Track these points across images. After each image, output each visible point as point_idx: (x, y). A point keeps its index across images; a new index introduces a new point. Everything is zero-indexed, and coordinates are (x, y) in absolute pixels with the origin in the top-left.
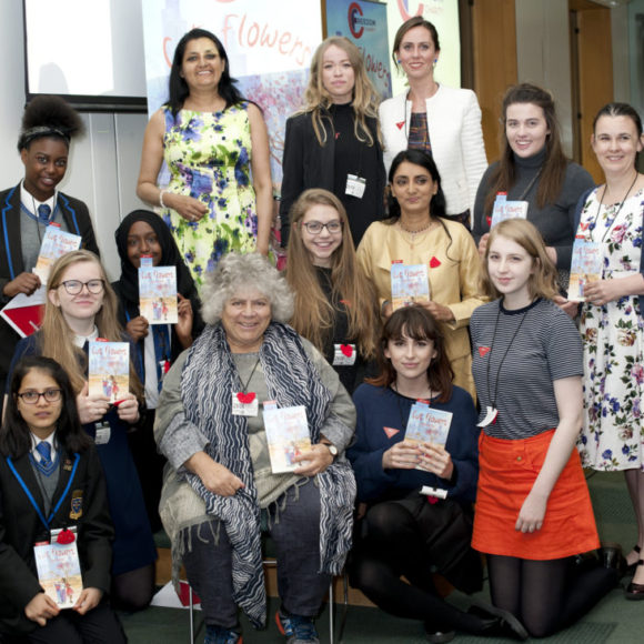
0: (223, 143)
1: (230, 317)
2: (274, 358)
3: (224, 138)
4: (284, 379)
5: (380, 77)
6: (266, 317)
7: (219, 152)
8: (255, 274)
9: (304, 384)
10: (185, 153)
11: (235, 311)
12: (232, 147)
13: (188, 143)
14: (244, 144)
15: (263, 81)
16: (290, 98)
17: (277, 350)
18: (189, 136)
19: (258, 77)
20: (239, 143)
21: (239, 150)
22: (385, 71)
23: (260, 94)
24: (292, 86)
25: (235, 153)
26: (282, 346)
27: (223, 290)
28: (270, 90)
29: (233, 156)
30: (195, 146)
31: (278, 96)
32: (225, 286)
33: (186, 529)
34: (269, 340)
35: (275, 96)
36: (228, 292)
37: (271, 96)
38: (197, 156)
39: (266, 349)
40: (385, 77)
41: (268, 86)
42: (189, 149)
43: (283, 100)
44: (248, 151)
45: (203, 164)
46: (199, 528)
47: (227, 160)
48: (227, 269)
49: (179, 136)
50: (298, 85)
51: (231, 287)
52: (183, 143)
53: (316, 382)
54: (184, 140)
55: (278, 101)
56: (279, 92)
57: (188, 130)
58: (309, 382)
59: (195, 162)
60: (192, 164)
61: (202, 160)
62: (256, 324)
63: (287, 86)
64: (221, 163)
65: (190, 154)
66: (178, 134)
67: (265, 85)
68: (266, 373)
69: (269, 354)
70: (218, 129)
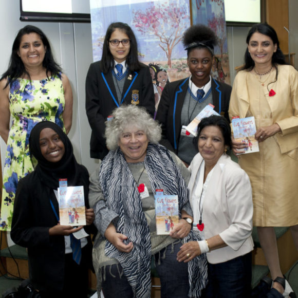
0: (48, 101)
1: (124, 145)
2: (153, 164)
3: (48, 98)
4: (160, 176)
5: (219, 5)
6: (145, 142)
7: (45, 107)
8: (134, 118)
9: (173, 178)
10: (24, 109)
11: (126, 141)
12: (53, 104)
13: (26, 102)
14: (61, 102)
15: (155, 4)
16: (170, 14)
17: (155, 160)
18: (26, 97)
19: (152, 3)
20: (58, 101)
21: (58, 105)
22: (221, 2)
23: (154, 12)
24: (171, 7)
25: (56, 107)
26: (158, 156)
27: (117, 129)
28: (159, 9)
29: (54, 109)
30: (30, 104)
31: (164, 13)
32: (117, 127)
33: (103, 267)
34: (150, 154)
35: (162, 13)
36: (120, 130)
37: (160, 13)
38: (32, 110)
39: (148, 159)
40: (221, 5)
41: (158, 7)
42: (26, 106)
43: (167, 15)
44: (63, 105)
45: (35, 115)
46: (111, 267)
47: (50, 112)
48: (117, 117)
49: (20, 97)
50: (175, 7)
51: (121, 128)
52: (22, 102)
53: (181, 177)
54: (22, 100)
55: (163, 16)
56: (164, 11)
57: (25, 93)
58: (177, 178)
59: (30, 114)
60: (28, 115)
61: (34, 112)
62: (139, 147)
63: (168, 7)
64: (47, 114)
65: (27, 109)
66: (19, 95)
67: (157, 7)
68: (149, 173)
69: (150, 162)
70: (44, 92)
